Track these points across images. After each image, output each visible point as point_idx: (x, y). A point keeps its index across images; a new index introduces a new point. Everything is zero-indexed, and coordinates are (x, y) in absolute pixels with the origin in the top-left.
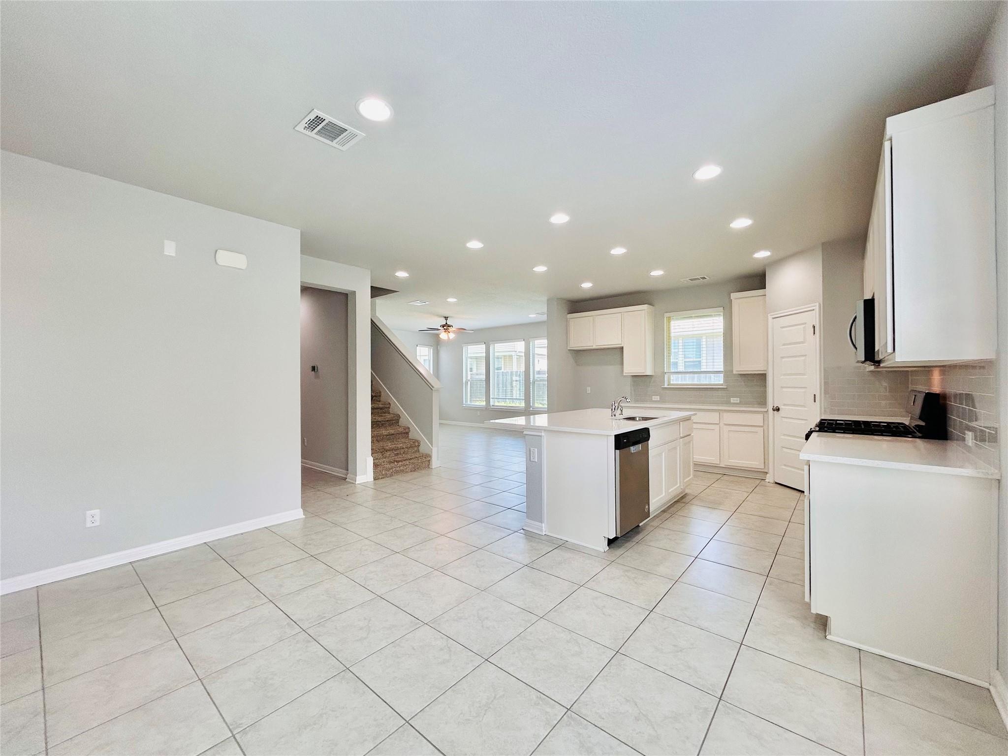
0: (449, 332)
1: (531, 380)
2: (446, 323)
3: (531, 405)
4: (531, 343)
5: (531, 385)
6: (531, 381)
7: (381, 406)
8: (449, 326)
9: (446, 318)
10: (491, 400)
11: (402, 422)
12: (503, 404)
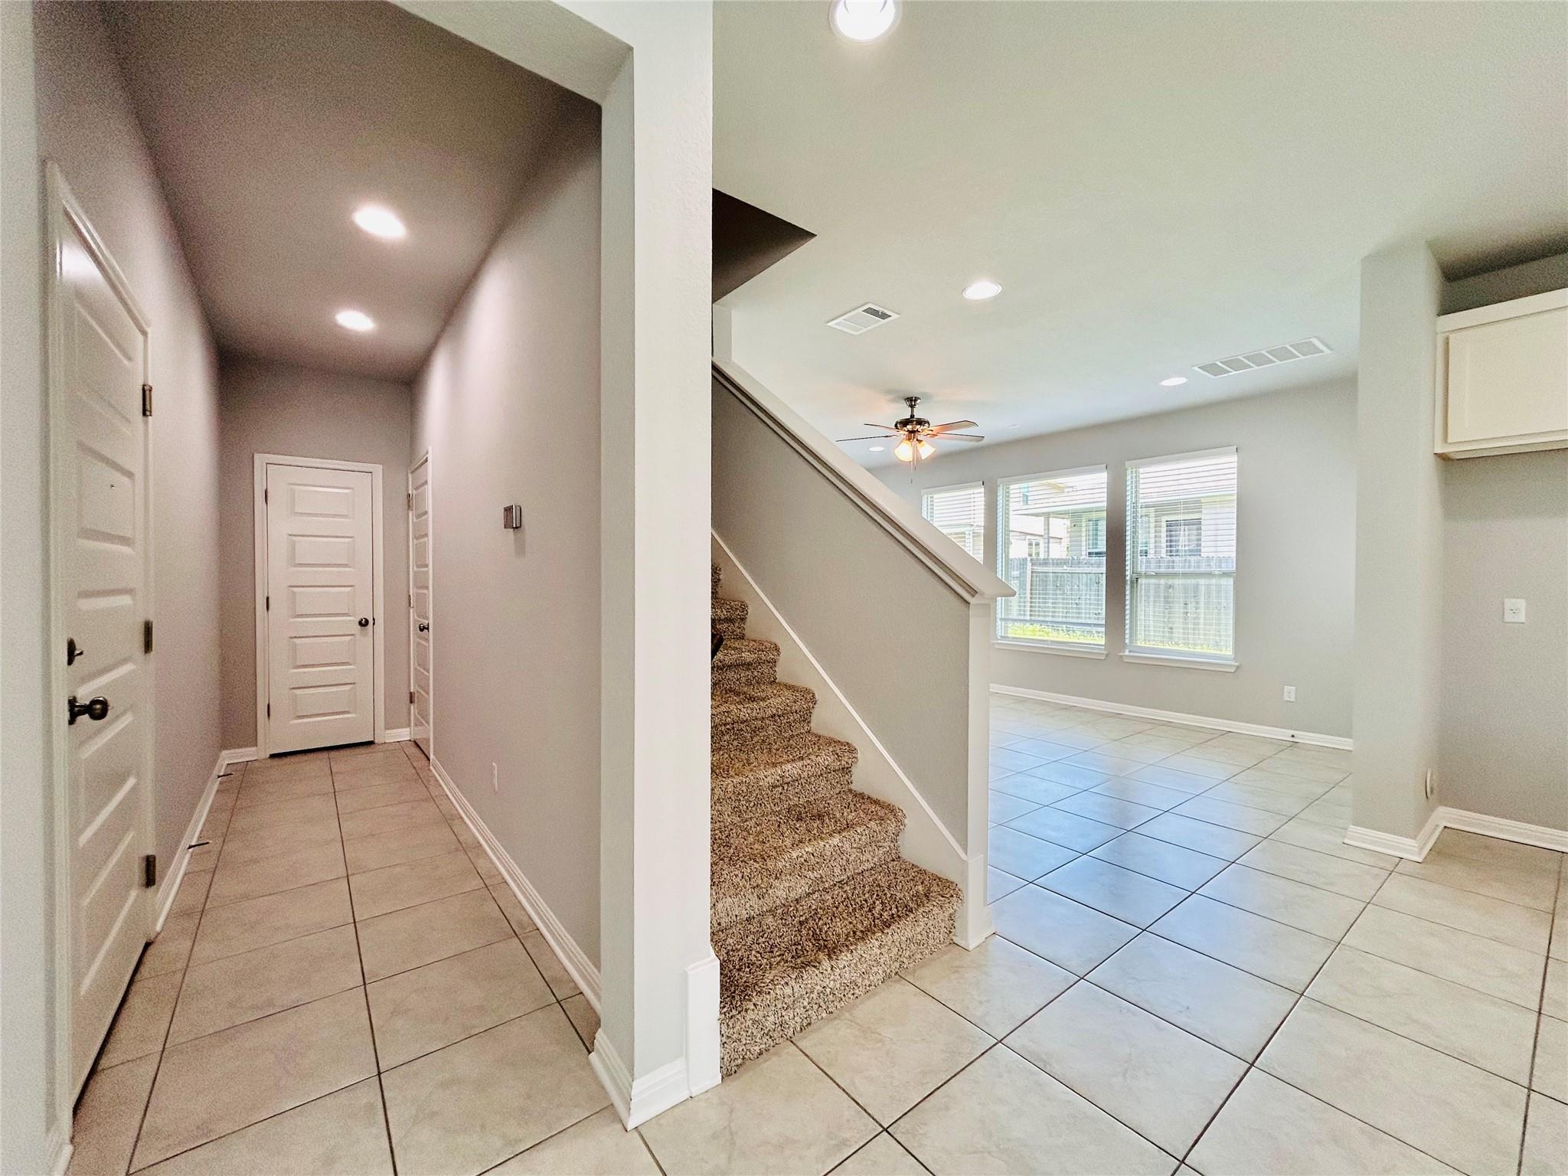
0: (920, 441)
1: (1128, 573)
2: (912, 416)
3: (1127, 641)
4: (1129, 472)
5: (1128, 587)
6: (1128, 578)
7: (747, 657)
8: (920, 422)
9: (912, 401)
10: (999, 622)
11: (822, 720)
12: (1062, 637)
